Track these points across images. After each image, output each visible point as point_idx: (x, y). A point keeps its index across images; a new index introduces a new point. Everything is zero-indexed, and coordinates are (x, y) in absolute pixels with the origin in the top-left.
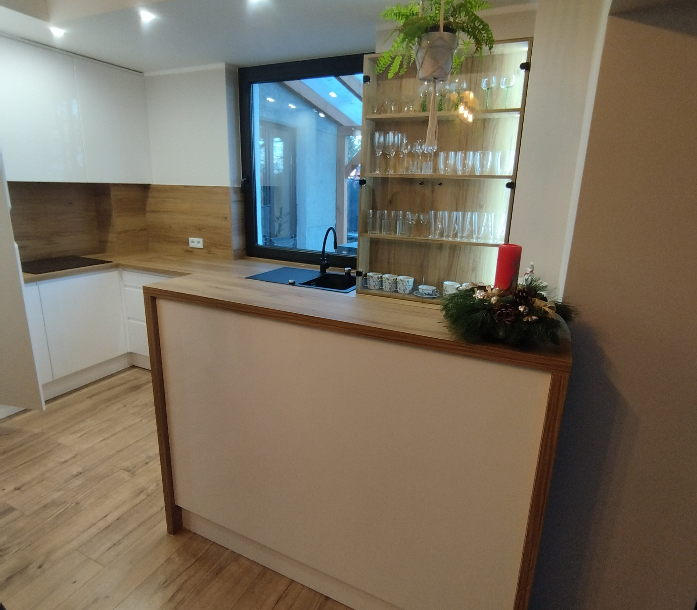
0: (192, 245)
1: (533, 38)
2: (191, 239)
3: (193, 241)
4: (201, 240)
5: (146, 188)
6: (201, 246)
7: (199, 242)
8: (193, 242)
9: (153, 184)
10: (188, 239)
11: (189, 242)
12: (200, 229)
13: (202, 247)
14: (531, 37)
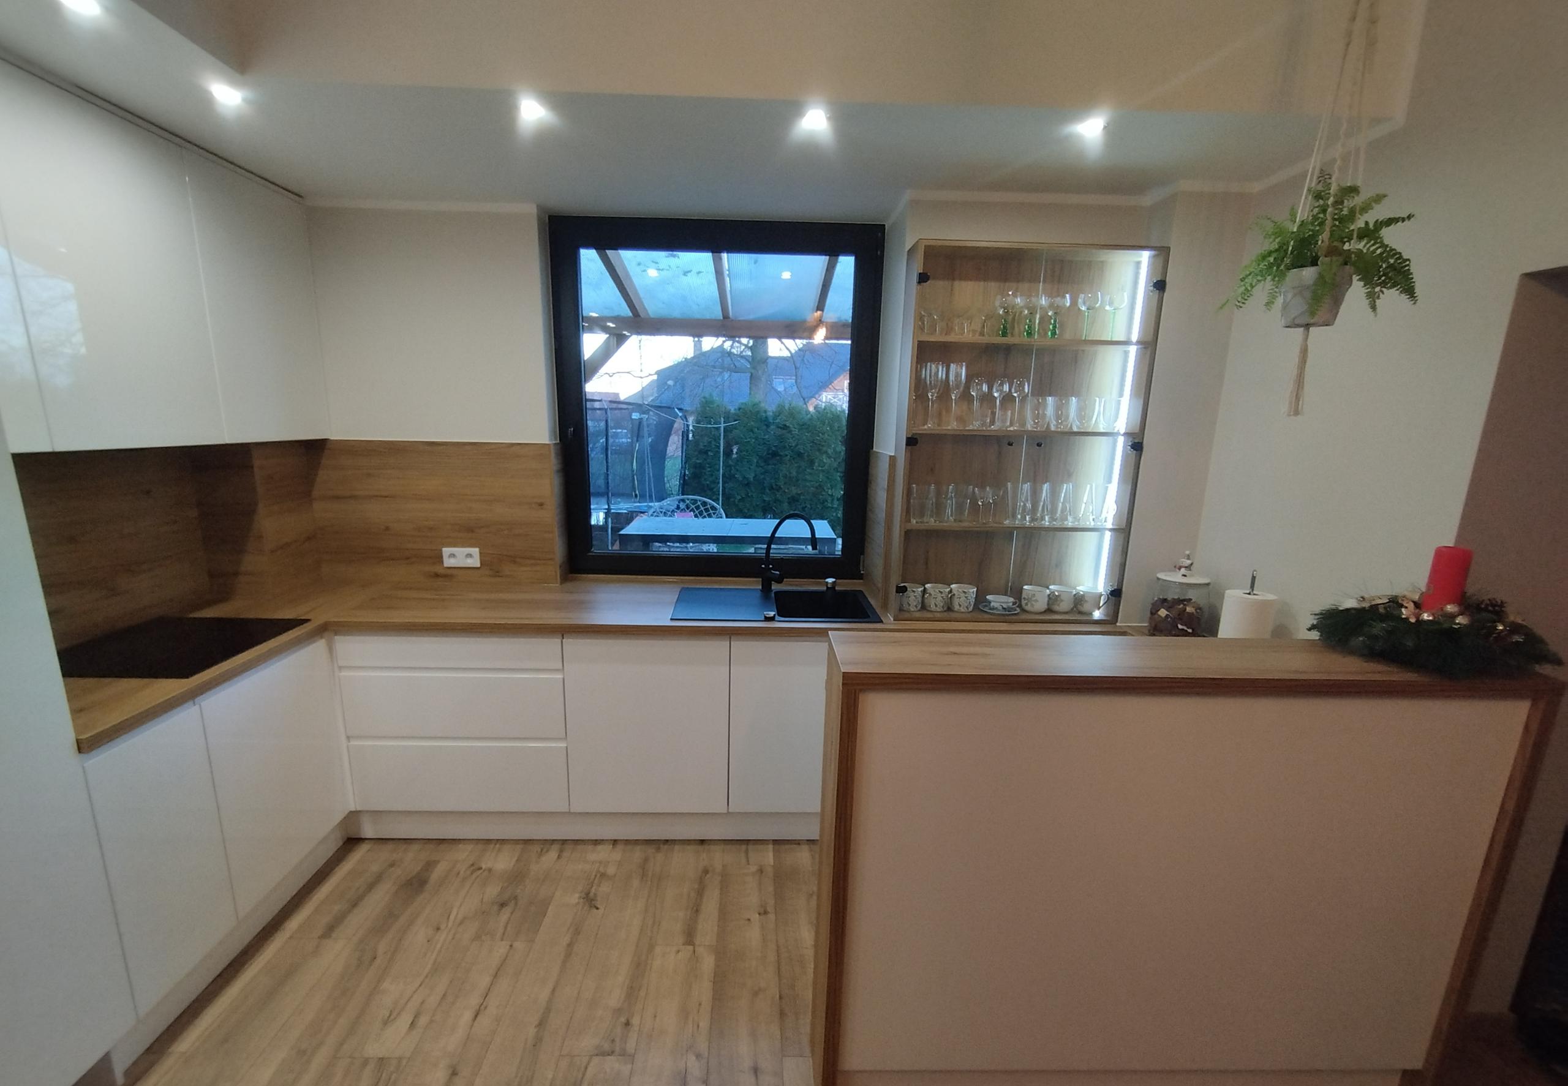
0: (448, 562)
1: (1169, 248)
2: (446, 551)
3: (455, 553)
4: (475, 551)
5: (314, 449)
6: (475, 562)
7: (469, 556)
8: (453, 555)
9: (332, 439)
10: (441, 550)
11: (442, 557)
12: (470, 530)
13: (479, 565)
14: (1167, 247)
